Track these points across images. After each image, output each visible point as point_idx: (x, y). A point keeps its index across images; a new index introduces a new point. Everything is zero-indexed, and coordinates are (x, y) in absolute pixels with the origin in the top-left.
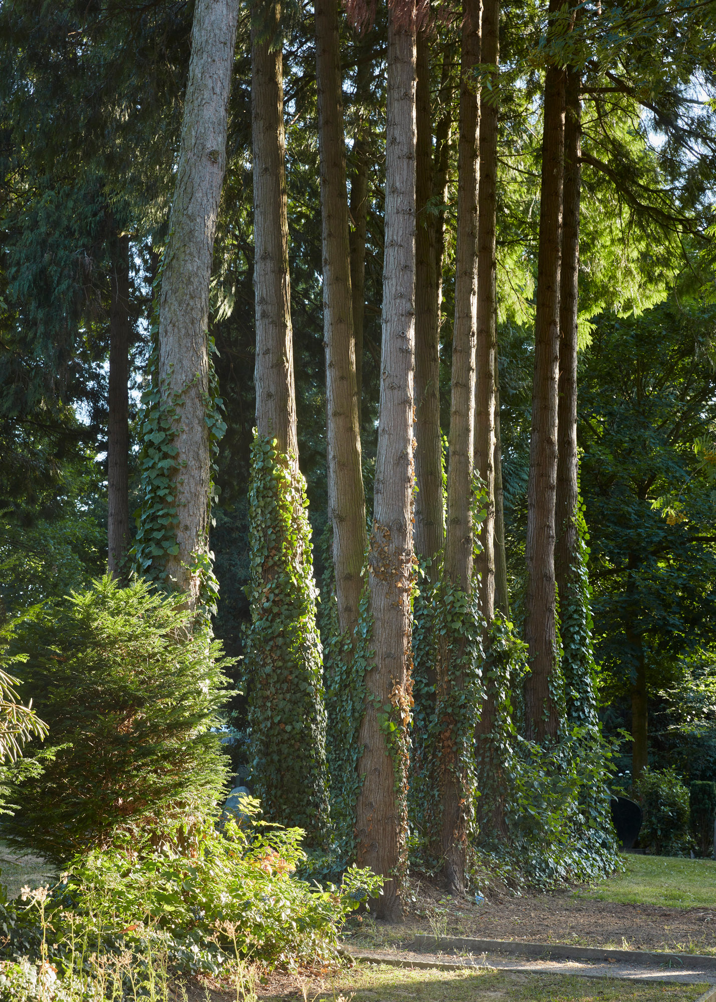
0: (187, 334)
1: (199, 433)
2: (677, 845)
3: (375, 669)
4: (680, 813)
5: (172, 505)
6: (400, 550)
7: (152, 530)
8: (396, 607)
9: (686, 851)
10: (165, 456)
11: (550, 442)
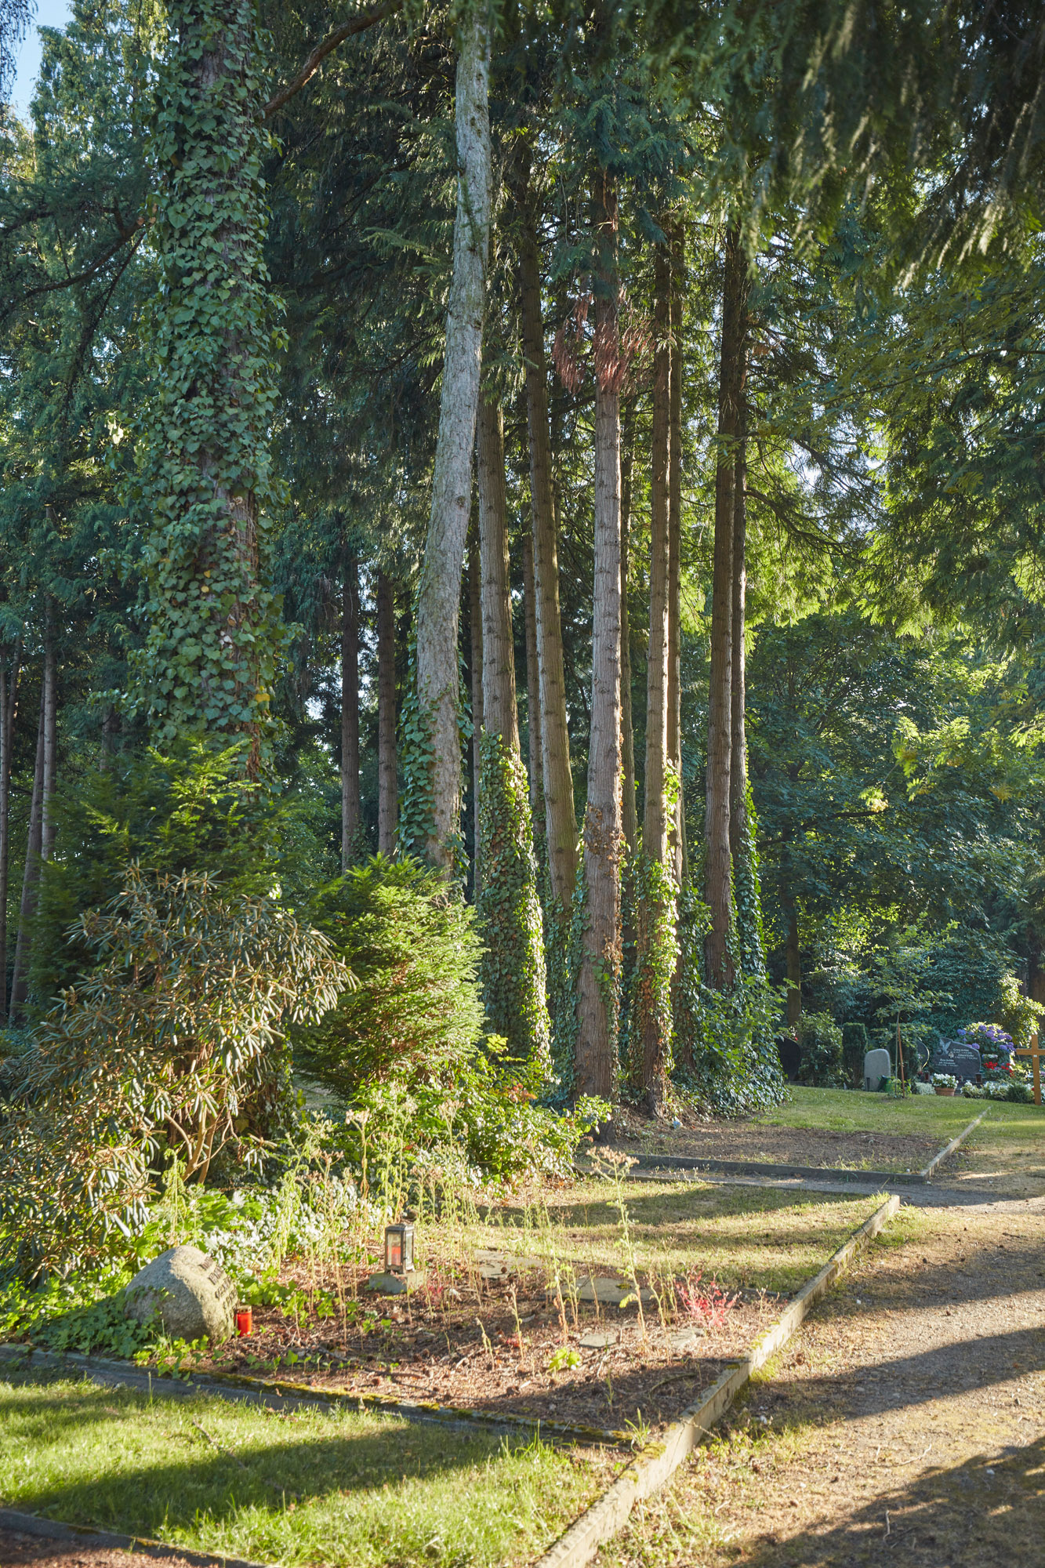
0: (441, 651)
1: (452, 733)
2: (832, 1078)
3: (591, 929)
4: (834, 1050)
5: (431, 793)
6: (611, 828)
7: (414, 814)
8: (608, 876)
9: (840, 1083)
10: (424, 752)
11: (725, 734)
